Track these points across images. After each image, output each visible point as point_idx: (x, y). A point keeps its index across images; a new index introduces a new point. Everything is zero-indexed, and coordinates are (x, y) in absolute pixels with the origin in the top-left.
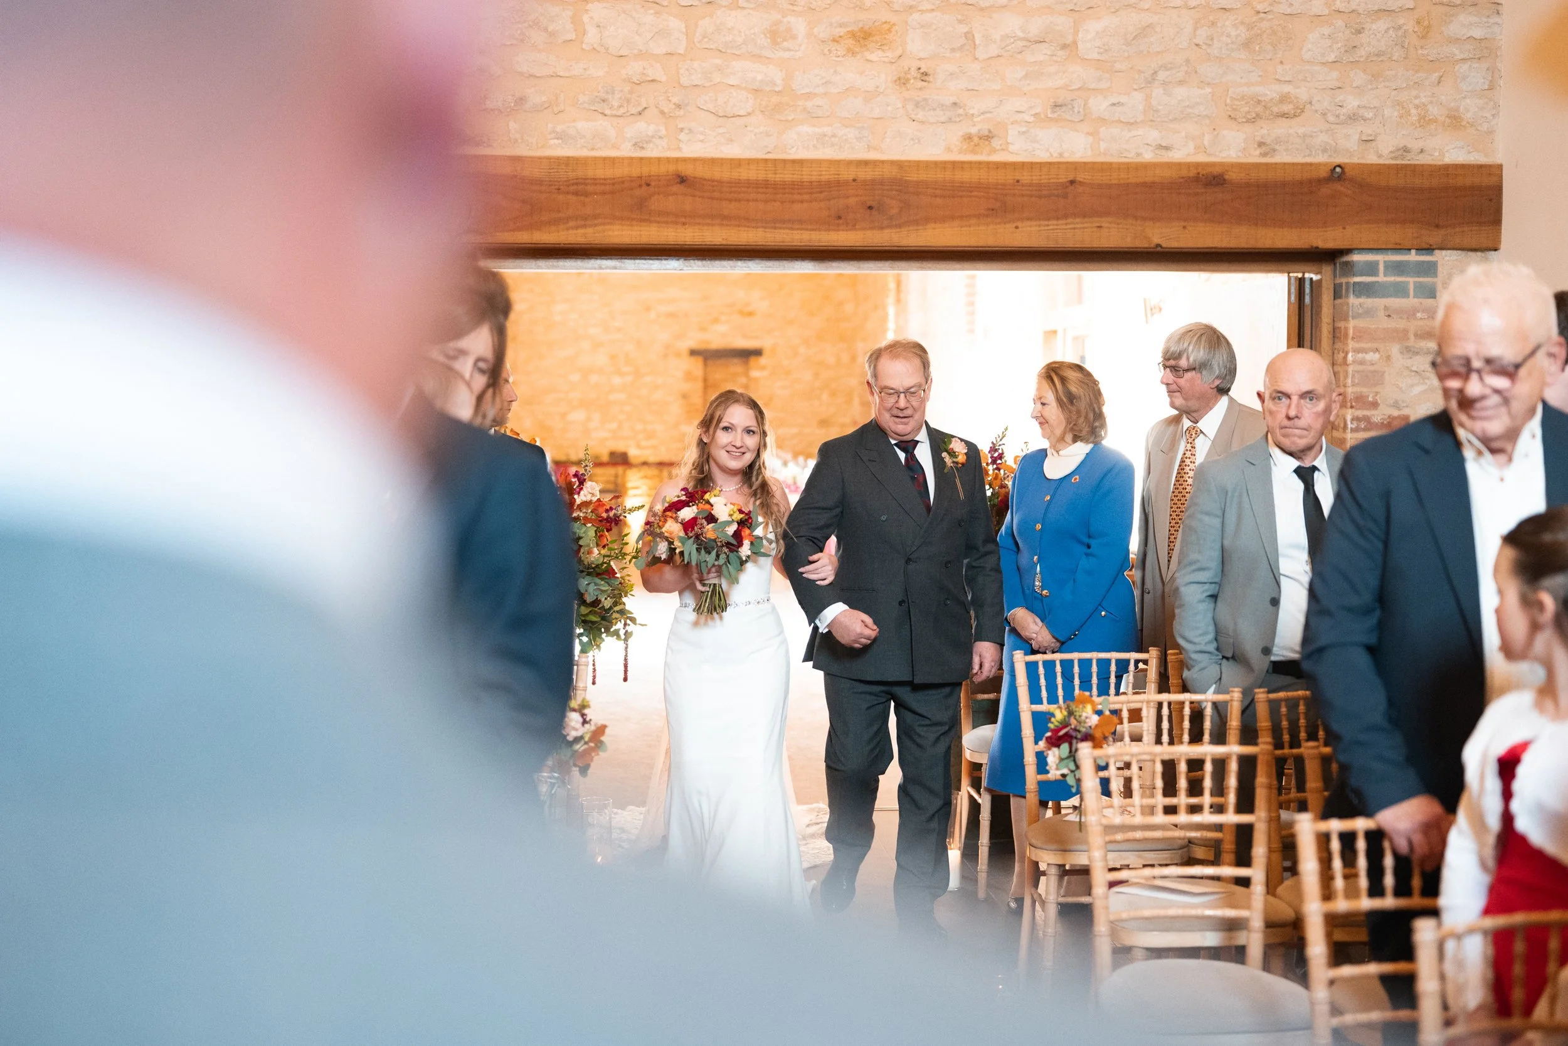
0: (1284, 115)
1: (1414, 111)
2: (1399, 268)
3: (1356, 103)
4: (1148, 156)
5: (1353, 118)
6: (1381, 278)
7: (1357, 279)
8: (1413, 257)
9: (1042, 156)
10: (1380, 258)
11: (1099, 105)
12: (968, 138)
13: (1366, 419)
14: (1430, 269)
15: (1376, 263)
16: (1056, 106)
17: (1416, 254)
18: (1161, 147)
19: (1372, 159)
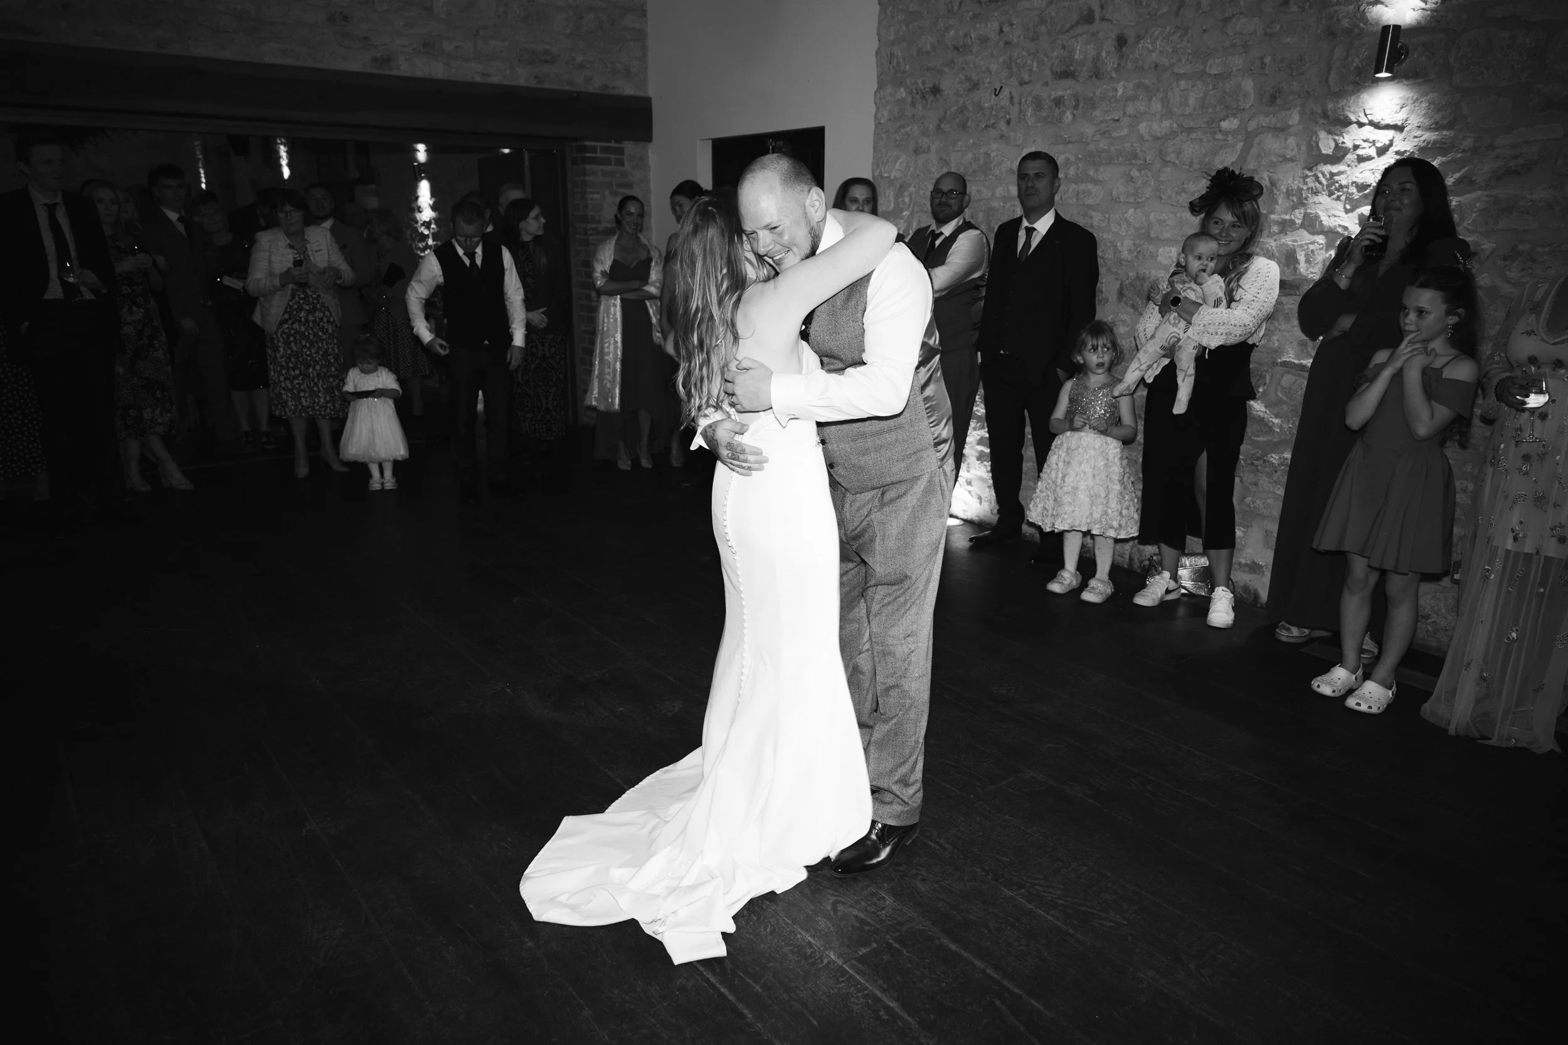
0: (546, 62)
1: (609, 66)
2: (605, 150)
3: (581, 58)
4: (478, 79)
5: (581, 66)
6: (599, 155)
7: (588, 155)
8: (613, 144)
9: (419, 74)
10: (598, 144)
11: (448, 47)
12: (375, 59)
13: (596, 229)
14: (621, 151)
15: (596, 147)
16: (425, 45)
17: (615, 143)
18: (483, 74)
19: (591, 89)
